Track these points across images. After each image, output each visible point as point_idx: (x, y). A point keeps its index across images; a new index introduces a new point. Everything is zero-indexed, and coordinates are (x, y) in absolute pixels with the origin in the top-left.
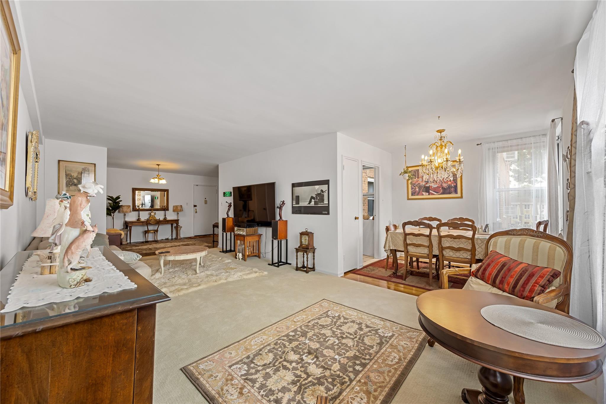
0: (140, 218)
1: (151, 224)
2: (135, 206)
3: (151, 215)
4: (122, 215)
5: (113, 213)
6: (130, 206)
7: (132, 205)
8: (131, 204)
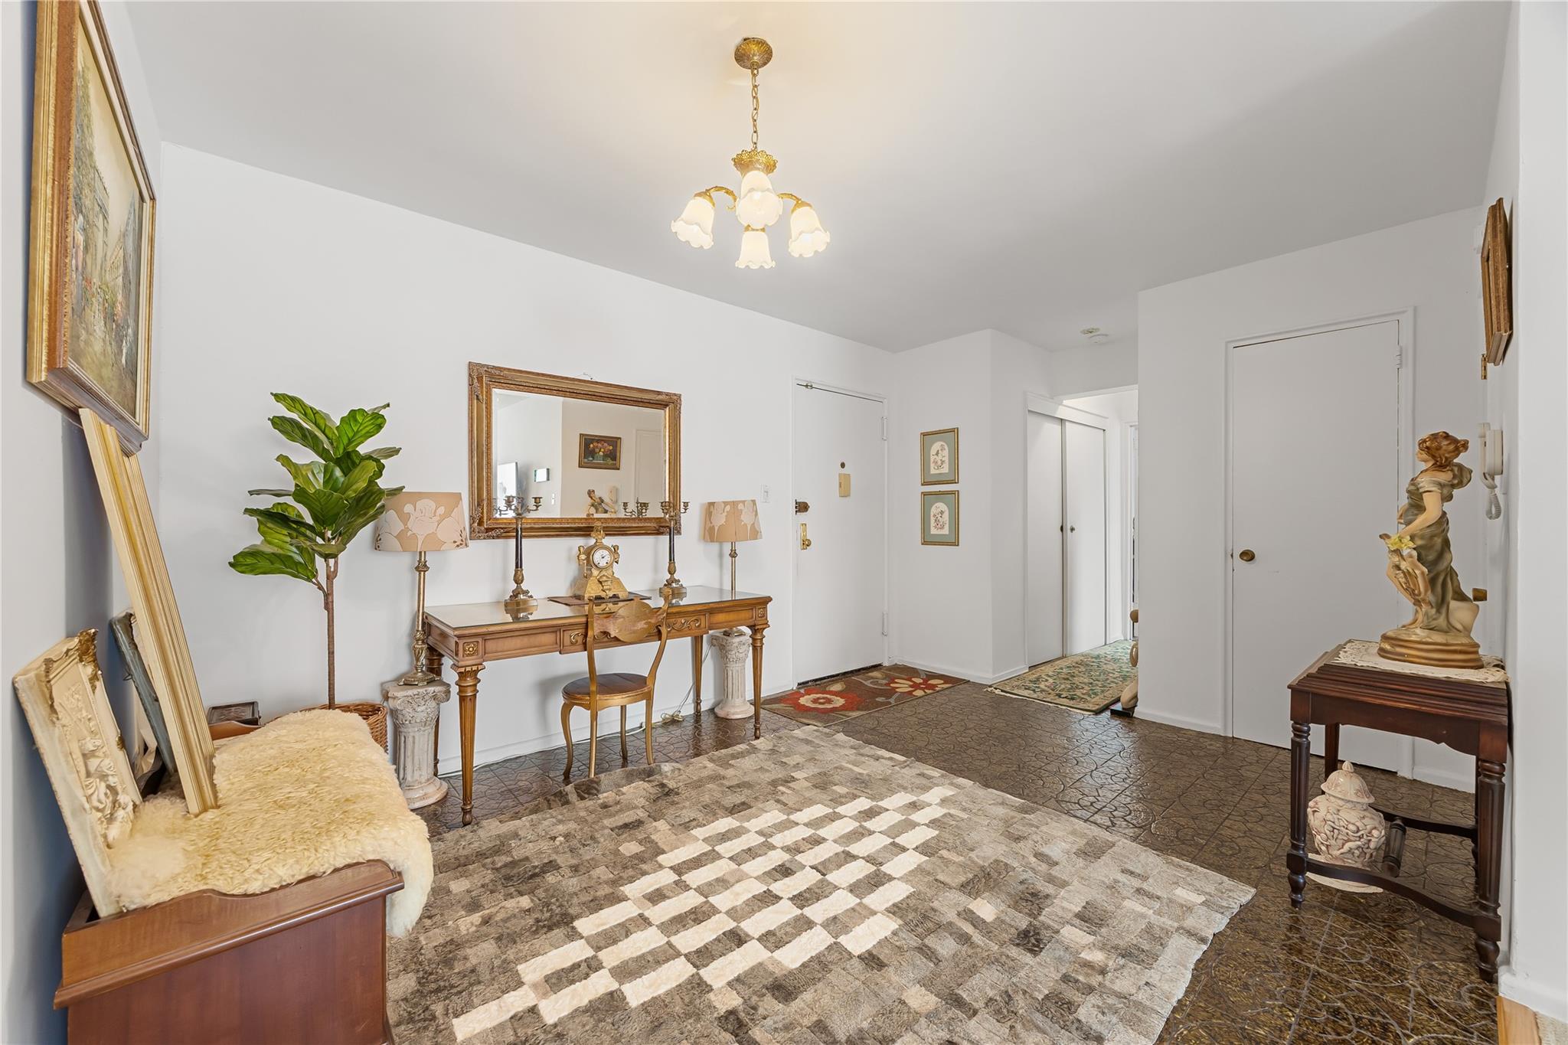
0: (524, 586)
1: (616, 639)
2: (491, 501)
3: (590, 563)
4: (397, 565)
5: (326, 557)
6: (458, 496)
7: (471, 493)
8: (459, 483)
